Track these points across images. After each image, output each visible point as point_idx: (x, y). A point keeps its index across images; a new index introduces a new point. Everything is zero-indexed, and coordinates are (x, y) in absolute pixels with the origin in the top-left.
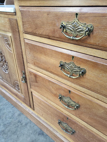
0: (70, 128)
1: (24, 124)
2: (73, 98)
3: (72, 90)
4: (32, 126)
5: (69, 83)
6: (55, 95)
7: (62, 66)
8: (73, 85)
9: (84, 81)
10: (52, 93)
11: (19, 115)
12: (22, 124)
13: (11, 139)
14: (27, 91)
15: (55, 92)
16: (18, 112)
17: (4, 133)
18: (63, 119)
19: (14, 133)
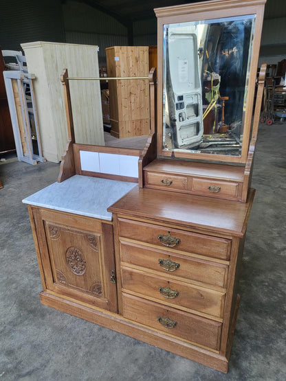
0: (171, 322)
1: (111, 338)
2: (172, 287)
3: (170, 281)
4: (122, 338)
5: (168, 275)
6: (155, 289)
7: (161, 263)
8: (171, 276)
9: (179, 272)
10: (150, 287)
11: (100, 329)
12: (108, 339)
13: (103, 357)
14: (115, 292)
15: (154, 286)
16: (97, 327)
17: (92, 354)
18: (163, 313)
19: (104, 350)
